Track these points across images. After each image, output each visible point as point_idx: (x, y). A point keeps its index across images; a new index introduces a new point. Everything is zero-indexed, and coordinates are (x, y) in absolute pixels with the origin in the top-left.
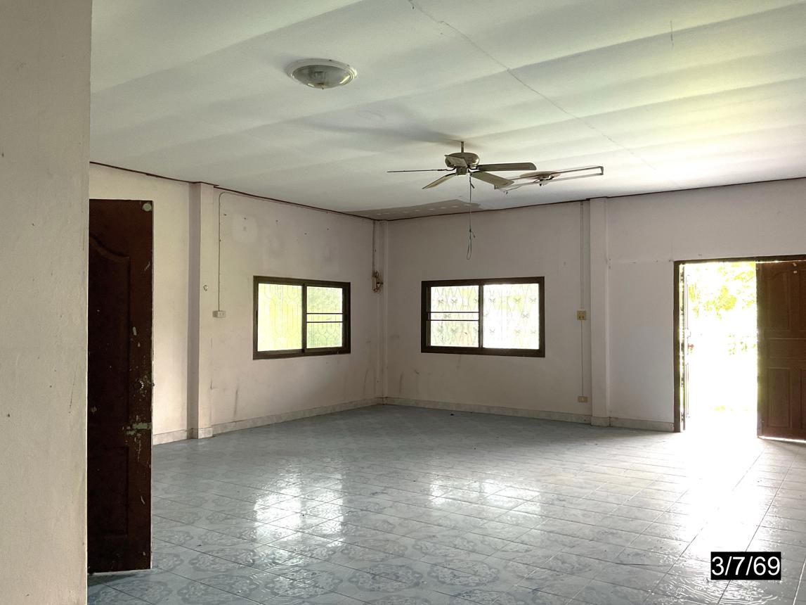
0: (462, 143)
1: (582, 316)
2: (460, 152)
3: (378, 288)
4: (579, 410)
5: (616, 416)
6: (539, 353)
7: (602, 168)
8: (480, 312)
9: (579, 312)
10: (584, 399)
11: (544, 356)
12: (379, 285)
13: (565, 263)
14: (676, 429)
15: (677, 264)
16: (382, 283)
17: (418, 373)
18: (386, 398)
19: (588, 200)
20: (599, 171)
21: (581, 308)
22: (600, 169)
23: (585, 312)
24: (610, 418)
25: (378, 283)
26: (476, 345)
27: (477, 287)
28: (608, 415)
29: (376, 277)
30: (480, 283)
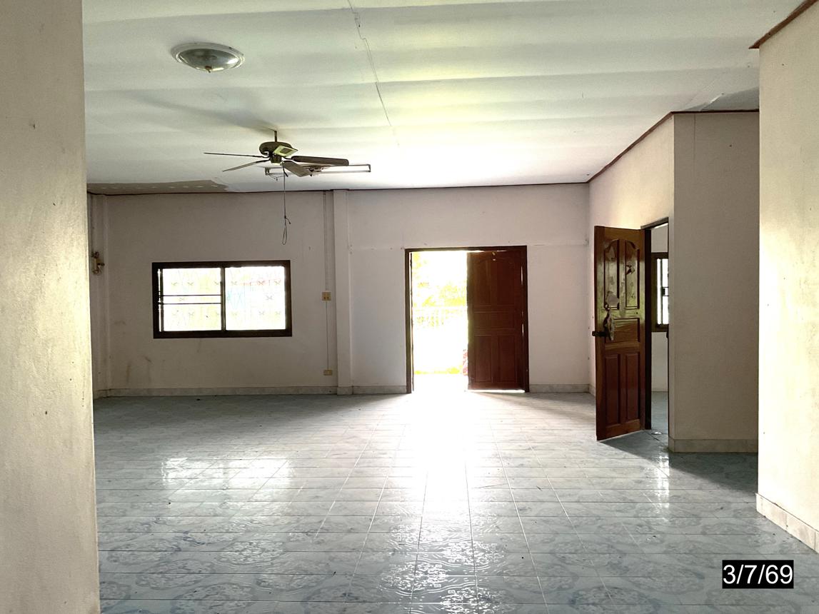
0: (276, 132)
1: (326, 297)
2: (274, 141)
3: (98, 270)
4: (327, 382)
5: (359, 384)
6: (287, 332)
7: (369, 166)
8: (223, 295)
9: (324, 294)
10: (328, 373)
11: (291, 335)
12: (99, 266)
13: (310, 248)
14: (409, 391)
15: (408, 251)
16: (103, 265)
17: (149, 360)
18: (110, 390)
19: (332, 190)
20: (367, 168)
21: (326, 289)
22: (368, 167)
23: (329, 294)
24: (353, 387)
25: (99, 264)
26: (219, 328)
27: (219, 270)
28: (352, 384)
29: (96, 258)
30: (223, 265)
